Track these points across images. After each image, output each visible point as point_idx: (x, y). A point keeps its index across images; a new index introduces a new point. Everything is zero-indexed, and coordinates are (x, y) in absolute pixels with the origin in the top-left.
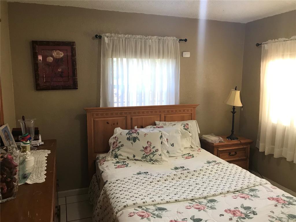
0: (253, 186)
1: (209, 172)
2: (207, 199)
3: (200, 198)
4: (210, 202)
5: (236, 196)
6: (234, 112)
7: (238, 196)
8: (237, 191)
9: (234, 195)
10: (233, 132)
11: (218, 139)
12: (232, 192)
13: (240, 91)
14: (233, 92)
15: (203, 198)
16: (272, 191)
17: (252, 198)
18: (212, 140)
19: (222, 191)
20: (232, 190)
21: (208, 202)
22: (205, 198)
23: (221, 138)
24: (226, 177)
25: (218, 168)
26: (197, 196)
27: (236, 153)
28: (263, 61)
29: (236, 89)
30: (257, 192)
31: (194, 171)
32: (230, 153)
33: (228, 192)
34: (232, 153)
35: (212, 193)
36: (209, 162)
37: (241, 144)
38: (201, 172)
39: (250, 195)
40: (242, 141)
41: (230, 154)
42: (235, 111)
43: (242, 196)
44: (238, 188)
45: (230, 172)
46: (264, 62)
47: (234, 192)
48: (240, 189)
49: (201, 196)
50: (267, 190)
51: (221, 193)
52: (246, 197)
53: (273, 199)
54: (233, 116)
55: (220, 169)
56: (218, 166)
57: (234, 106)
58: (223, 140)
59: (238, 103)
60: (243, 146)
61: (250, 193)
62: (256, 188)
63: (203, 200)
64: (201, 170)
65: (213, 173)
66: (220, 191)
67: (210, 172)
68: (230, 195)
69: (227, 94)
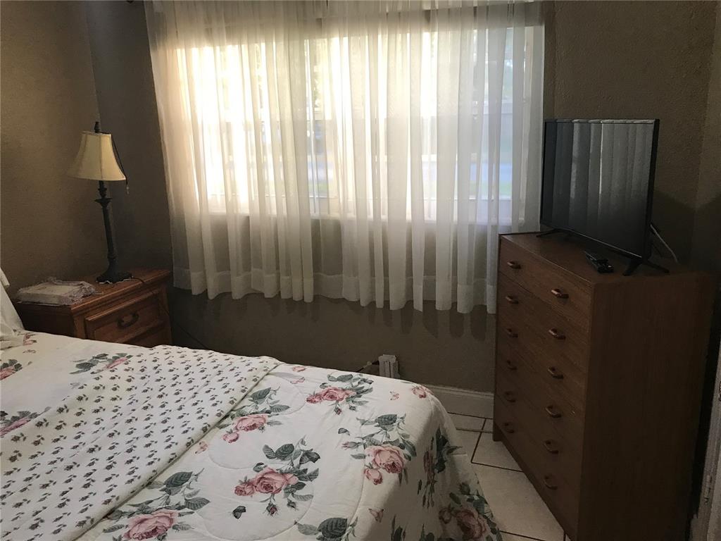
0: (254, 383)
2: (158, 485)
3: (134, 493)
4: (174, 489)
5: (231, 432)
6: (104, 202)
7: (236, 428)
8: (226, 417)
9: (224, 431)
10: (111, 259)
11: (76, 289)
12: (214, 427)
13: (110, 135)
14: (91, 138)
15: (143, 487)
16: (303, 379)
17: (274, 418)
19: (188, 435)
20: (212, 419)
21: (170, 494)
22: (149, 484)
23: (87, 285)
24: (170, 391)
25: (130, 373)
26: (122, 489)
27: (135, 315)
29: (97, 131)
30: (275, 398)
31: (61, 410)
32: (120, 321)
33: (205, 430)
34: (127, 319)
35: (164, 455)
36: (85, 366)
37: (146, 287)
39: (262, 412)
40: (148, 278)
42: (107, 197)
43: (245, 424)
44: (226, 407)
45: (171, 371)
47: (219, 425)
48: (231, 406)
49: (137, 483)
50: (291, 379)
51: (189, 445)
52: (257, 421)
53: (320, 397)
54: (105, 213)
55: (137, 375)
56: (126, 367)
57: (101, 183)
58: (93, 290)
59: (113, 172)
61: (261, 408)
62: (264, 386)
64: (80, 399)
66: (182, 440)
68: (216, 437)
69: (72, 149)
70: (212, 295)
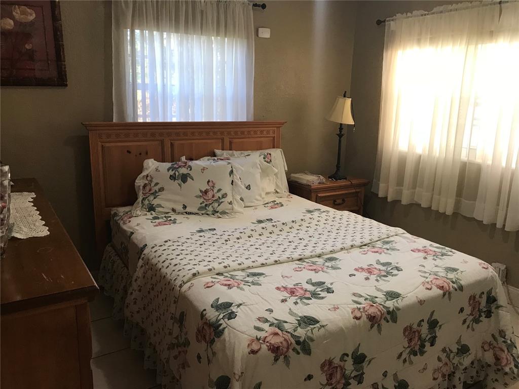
0: (387, 236)
1: (315, 222)
2: (323, 258)
3: (312, 257)
4: (328, 261)
5: (365, 251)
6: (340, 136)
7: (368, 250)
8: (365, 245)
9: (361, 250)
10: (338, 167)
11: (316, 178)
12: (357, 247)
13: (351, 99)
14: (341, 100)
15: (316, 256)
16: (415, 242)
17: (389, 252)
18: (308, 180)
19: (343, 245)
20: (358, 243)
21: (326, 262)
22: (319, 256)
23: (322, 177)
24: (343, 229)
25: (327, 217)
26: (307, 253)
27: (343, 200)
28: (387, 50)
29: (345, 96)
30: (394, 245)
31: (293, 222)
32: (335, 201)
33: (352, 246)
34: (338, 201)
35: (329, 248)
36: (310, 212)
37: (352, 186)
38: (303, 223)
39: (385, 248)
40: (354, 182)
41: (336, 203)
42: (342, 133)
43: (373, 250)
44: (367, 241)
45: (347, 221)
46: (389, 52)
47: (360, 247)
48: (369, 242)
49: (313, 253)
50: (408, 240)
51: (342, 249)
52: (380, 250)
53: (419, 251)
54: (340, 141)
55: (331, 219)
56: (327, 214)
57: (341, 124)
58: (324, 180)
59: (348, 120)
60: (355, 189)
61: (385, 247)
62: (391, 239)
63: (316, 259)
64: (302, 220)
65: (321, 224)
66: (339, 246)
67: (317, 223)
68: (356, 252)
69: (331, 105)
70: (389, 200)
